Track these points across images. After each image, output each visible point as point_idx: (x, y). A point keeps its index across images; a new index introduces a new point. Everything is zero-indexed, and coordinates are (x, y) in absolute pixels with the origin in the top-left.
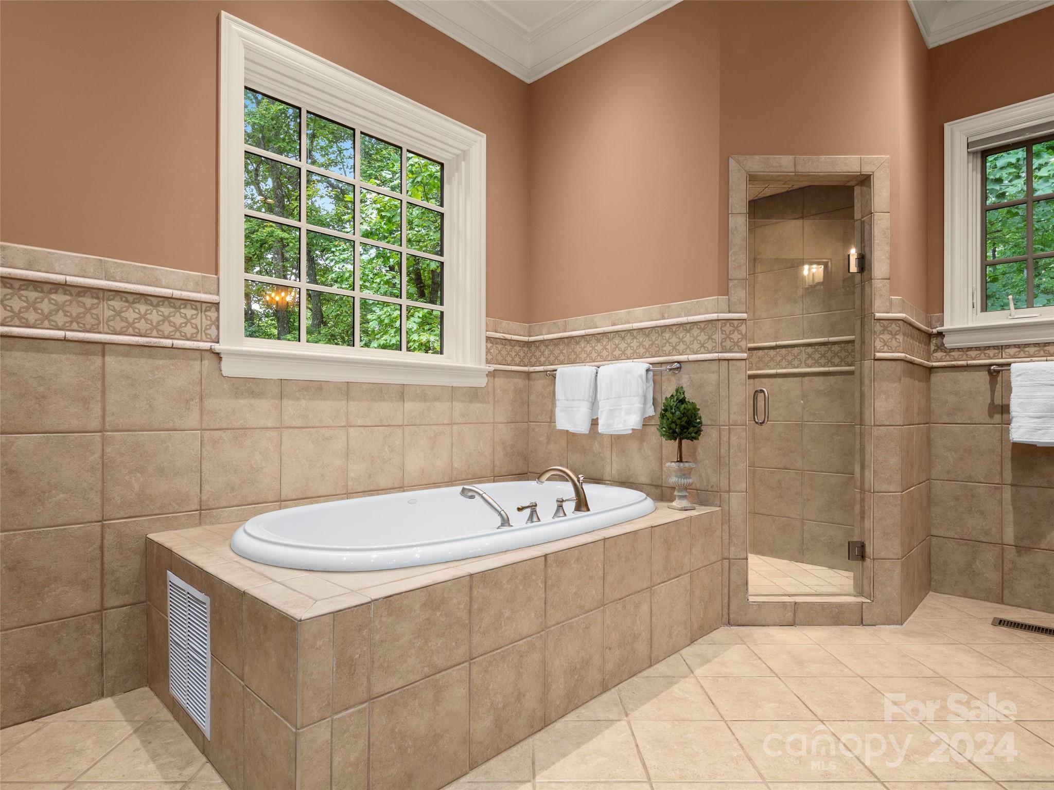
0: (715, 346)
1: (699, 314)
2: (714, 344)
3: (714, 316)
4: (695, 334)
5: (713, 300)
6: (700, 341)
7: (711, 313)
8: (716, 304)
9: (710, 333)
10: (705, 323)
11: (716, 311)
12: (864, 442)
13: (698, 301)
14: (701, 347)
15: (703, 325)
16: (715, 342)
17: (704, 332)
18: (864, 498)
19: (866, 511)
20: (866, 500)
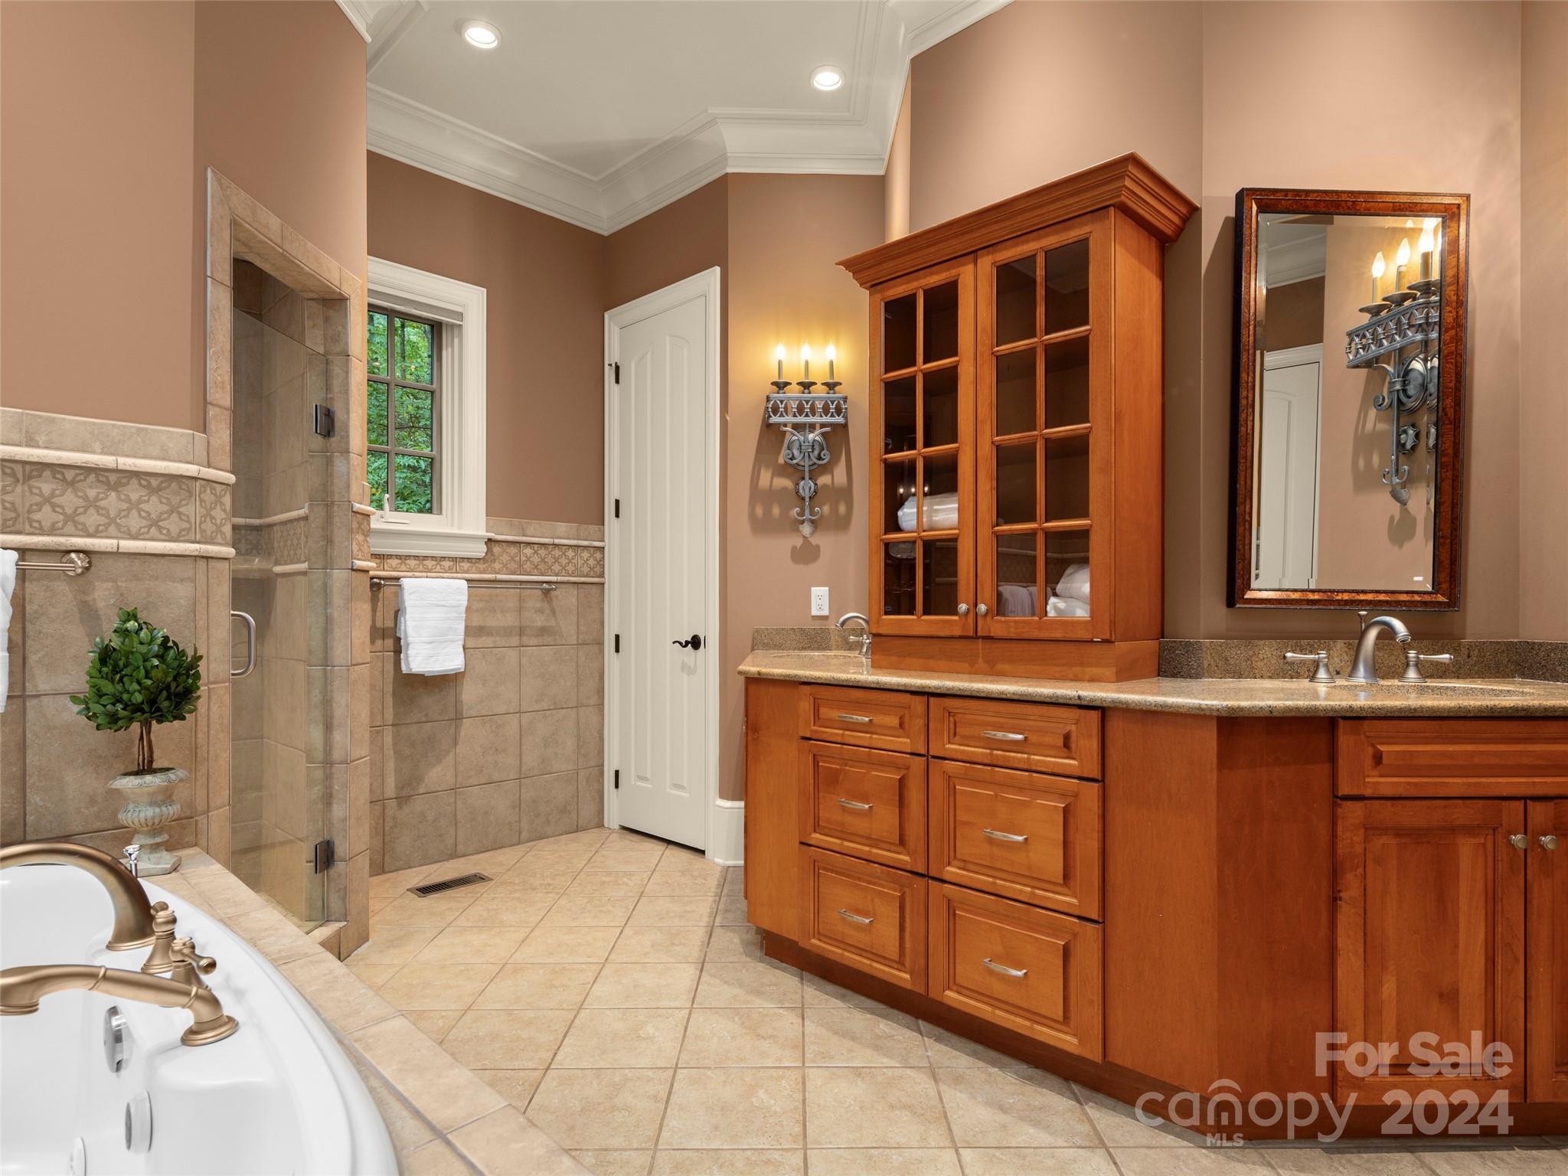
0: (189, 529)
1: (145, 457)
2: (185, 525)
3: (191, 470)
4: (134, 497)
5: (182, 435)
6: (149, 514)
7: (175, 461)
8: (190, 446)
9: (175, 500)
10: (161, 479)
11: (190, 458)
12: (332, 691)
13: (139, 430)
14: (151, 526)
15: (154, 482)
16: (189, 522)
17: (160, 497)
18: (331, 774)
19: (335, 793)
20: (335, 776)
